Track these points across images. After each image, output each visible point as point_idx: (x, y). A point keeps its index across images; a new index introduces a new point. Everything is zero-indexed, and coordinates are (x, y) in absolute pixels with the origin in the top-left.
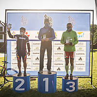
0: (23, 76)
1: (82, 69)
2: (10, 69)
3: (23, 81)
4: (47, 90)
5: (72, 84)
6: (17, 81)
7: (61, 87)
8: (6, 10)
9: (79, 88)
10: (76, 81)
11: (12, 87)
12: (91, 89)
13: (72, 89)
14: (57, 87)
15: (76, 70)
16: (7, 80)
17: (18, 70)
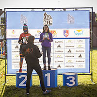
4: (49, 85)
6: (20, 77)
10: (75, 76)
13: (72, 83)
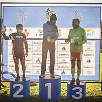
0: (21, 80)
1: (91, 73)
2: (7, 73)
3: (22, 87)
4: (49, 97)
5: (78, 91)
6: (14, 86)
7: (66, 94)
8: (2, 3)
9: (87, 95)
10: (83, 87)
11: (9, 93)
12: (101, 97)
14: (61, 93)
15: (83, 73)
16: (3, 86)
17: (15, 74)
